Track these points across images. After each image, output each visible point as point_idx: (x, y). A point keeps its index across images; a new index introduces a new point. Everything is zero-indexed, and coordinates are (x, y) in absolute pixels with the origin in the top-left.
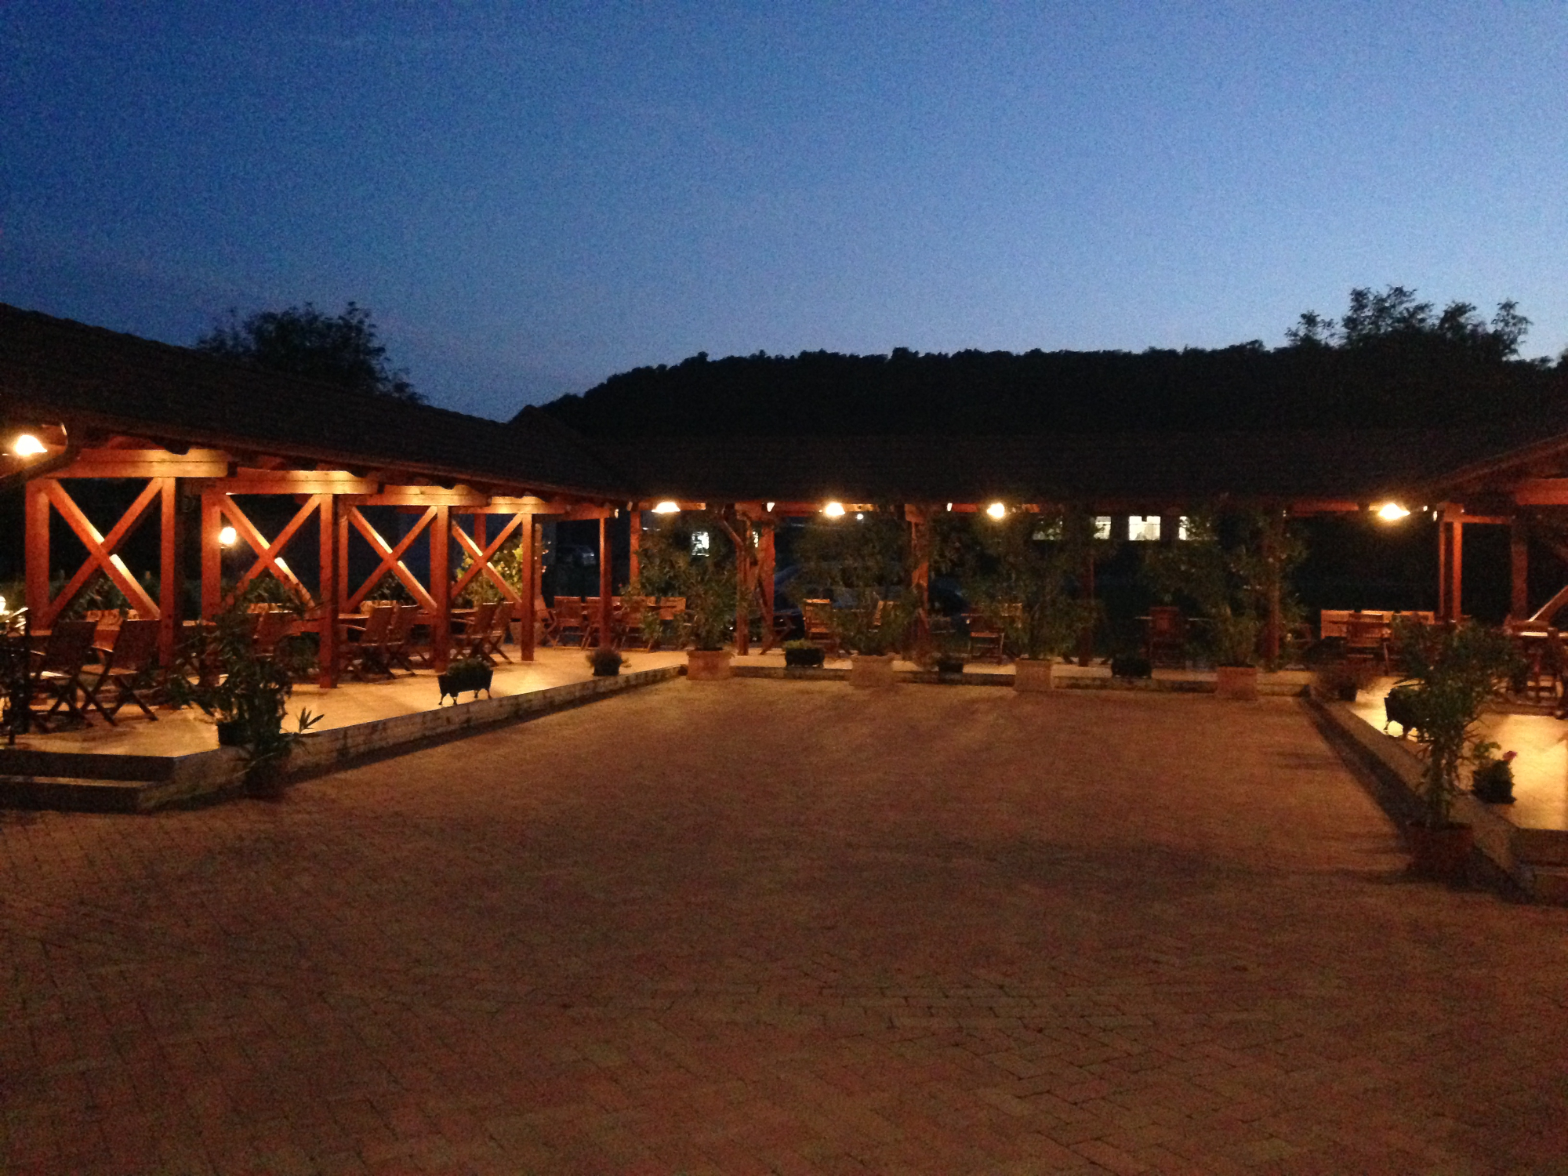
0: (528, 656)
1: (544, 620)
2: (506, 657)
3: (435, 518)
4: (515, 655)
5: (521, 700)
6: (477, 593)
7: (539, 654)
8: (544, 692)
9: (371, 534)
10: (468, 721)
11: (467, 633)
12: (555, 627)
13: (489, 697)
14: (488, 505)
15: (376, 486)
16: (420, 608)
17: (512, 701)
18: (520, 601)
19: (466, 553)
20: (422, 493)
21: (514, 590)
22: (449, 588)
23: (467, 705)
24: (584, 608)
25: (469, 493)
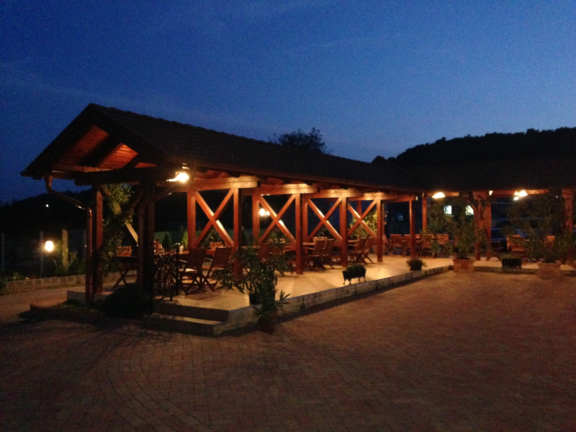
0: (380, 260)
1: (386, 244)
2: (371, 261)
3: (341, 202)
4: (375, 259)
5: (379, 282)
6: (359, 233)
7: (385, 259)
8: (389, 278)
9: (316, 210)
10: (356, 292)
11: (355, 250)
12: (391, 247)
13: (365, 281)
14: (362, 196)
15: (317, 189)
16: (336, 240)
17: (375, 283)
18: (376, 236)
19: (354, 217)
20: (336, 192)
21: (374, 232)
22: (347, 231)
23: (355, 284)
24: (403, 239)
25: (355, 191)
